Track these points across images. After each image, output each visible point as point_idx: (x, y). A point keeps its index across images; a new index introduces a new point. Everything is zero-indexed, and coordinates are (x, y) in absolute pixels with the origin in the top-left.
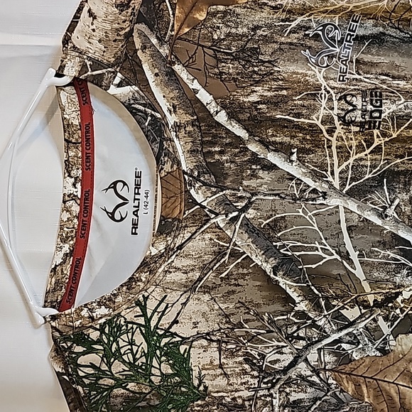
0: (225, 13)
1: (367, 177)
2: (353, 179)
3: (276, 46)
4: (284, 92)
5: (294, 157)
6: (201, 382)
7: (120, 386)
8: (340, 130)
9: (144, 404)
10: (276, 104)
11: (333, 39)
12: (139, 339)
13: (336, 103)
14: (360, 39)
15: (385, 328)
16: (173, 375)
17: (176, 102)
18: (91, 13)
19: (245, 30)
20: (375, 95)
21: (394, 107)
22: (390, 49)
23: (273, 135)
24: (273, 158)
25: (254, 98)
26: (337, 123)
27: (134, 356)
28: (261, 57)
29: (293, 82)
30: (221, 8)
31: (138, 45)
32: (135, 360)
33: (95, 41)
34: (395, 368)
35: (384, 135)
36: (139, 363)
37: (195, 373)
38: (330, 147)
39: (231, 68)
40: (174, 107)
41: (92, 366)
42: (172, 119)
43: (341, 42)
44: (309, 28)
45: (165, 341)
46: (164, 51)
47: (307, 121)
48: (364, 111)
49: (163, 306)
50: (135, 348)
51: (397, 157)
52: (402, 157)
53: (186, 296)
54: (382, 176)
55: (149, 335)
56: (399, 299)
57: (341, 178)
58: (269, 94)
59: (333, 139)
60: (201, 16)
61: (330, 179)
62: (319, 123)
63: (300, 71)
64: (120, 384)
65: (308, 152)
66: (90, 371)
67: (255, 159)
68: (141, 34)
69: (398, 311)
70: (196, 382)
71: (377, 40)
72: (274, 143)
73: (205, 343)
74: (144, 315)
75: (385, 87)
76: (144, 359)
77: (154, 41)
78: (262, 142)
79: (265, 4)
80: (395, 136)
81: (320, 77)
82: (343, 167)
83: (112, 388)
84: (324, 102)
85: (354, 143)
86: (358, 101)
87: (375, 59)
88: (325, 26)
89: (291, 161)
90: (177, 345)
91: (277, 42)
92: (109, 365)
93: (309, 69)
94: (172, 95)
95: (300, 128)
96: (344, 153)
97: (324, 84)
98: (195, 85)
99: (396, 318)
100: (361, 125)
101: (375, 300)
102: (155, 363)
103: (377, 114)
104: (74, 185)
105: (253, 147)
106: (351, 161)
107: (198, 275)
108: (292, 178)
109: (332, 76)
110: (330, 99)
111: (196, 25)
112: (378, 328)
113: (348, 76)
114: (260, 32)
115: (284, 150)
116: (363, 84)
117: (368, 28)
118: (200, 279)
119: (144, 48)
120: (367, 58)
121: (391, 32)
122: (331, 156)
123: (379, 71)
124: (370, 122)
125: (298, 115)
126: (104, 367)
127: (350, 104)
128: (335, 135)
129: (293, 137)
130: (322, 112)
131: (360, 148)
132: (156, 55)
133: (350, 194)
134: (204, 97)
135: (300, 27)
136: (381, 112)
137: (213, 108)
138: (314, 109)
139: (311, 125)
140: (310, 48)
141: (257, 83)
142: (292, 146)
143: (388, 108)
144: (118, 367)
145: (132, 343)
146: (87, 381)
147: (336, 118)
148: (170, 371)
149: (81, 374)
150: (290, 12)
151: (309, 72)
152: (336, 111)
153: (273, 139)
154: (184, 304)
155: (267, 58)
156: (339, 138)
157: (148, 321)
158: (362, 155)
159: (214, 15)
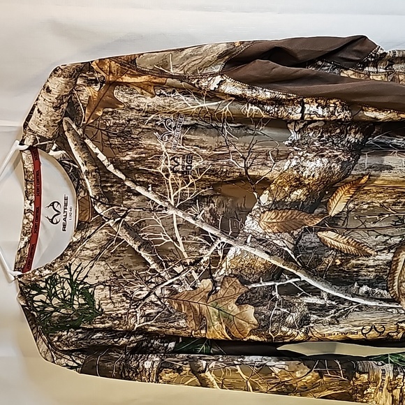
0: (113, 112)
1: (188, 199)
2: (181, 200)
3: (140, 130)
4: (144, 155)
5: (150, 189)
6: (100, 307)
7: (57, 311)
8: (172, 175)
9: (69, 319)
10: (139, 161)
11: (170, 126)
12: (67, 286)
13: (169, 161)
14: (185, 127)
15: (196, 276)
16: (85, 304)
17: (86, 160)
18: (39, 112)
19: (124, 121)
20: (189, 157)
21: (197, 164)
22: (200, 132)
23: (138, 178)
24: (139, 189)
25: (128, 158)
26: (170, 172)
27: (64, 295)
28: (132, 136)
29: (149, 150)
30: (111, 110)
31: (65, 128)
32: (65, 297)
33: (42, 126)
34: (199, 296)
35: (194, 178)
36: (67, 298)
37: (97, 303)
38: (168, 184)
39: (116, 141)
40: (85, 162)
41: (42, 301)
42: (84, 169)
43: (174, 128)
44: (158, 121)
45: (81, 286)
46: (80, 132)
47: (155, 170)
48: (183, 166)
49: (80, 268)
50: (65, 291)
51: (202, 188)
52: (205, 189)
53: (92, 262)
54: (196, 198)
55: (72, 283)
56: (202, 261)
57: (175, 200)
58: (136, 156)
59: (169, 180)
60: (100, 114)
61: (169, 200)
62: (161, 172)
63: (153, 144)
64: (56, 310)
65: (157, 186)
66: (41, 304)
67: (129, 190)
68: (67, 122)
69: (202, 267)
70: (97, 307)
71: (194, 127)
72: (139, 181)
73: (102, 287)
74: (70, 273)
75: (195, 153)
76: (69, 297)
77: (74, 126)
78: (133, 181)
79: (134, 108)
80: (199, 178)
81: (163, 146)
82: (176, 194)
83: (52, 312)
84: (163, 161)
85: (180, 182)
86: (180, 161)
87: (193, 137)
88: (166, 120)
89: (149, 191)
90: (87, 288)
91: (140, 128)
92: (51, 300)
93: (158, 142)
94: (84, 156)
95: (152, 174)
96: (175, 187)
97: (165, 150)
98: (97, 151)
99: (201, 271)
100: (182, 173)
101: (190, 262)
102: (75, 298)
103: (189, 168)
104: (30, 204)
105: (128, 184)
106: (179, 190)
107: (98, 251)
108: (149, 200)
109: (170, 146)
110: (167, 160)
111: (97, 118)
112: (192, 277)
113: (177, 146)
114: (131, 122)
115: (145, 185)
116: (185, 151)
117: (189, 121)
118: (100, 254)
119: (68, 130)
120: (188, 137)
121: (201, 123)
122: (169, 188)
123: (194, 144)
124: (186, 172)
125: (151, 168)
126: (48, 301)
127: (176, 162)
128: (170, 177)
129: (148, 179)
130: (162, 166)
131: (183, 184)
132: (75, 134)
133: (179, 208)
134: (102, 157)
135: (153, 120)
136: (191, 166)
137: (106, 163)
138: (158, 165)
139: (157, 173)
140: (158, 131)
141: (130, 150)
142: (148, 183)
143: (195, 164)
144: (55, 301)
145: (63, 288)
146: (38, 309)
147: (169, 169)
148: (83, 302)
149: (35, 306)
150: (147, 112)
151: (158, 144)
152: (169, 166)
153: (138, 180)
154: (92, 267)
155: (136, 136)
156: (172, 179)
157: (72, 276)
158: (185, 188)
159: (107, 113)
